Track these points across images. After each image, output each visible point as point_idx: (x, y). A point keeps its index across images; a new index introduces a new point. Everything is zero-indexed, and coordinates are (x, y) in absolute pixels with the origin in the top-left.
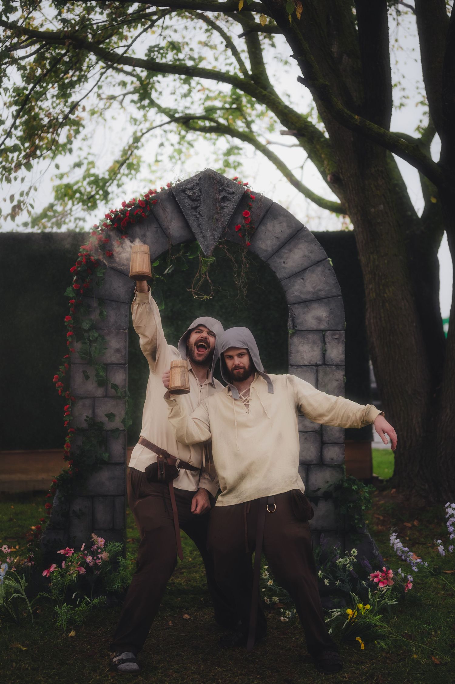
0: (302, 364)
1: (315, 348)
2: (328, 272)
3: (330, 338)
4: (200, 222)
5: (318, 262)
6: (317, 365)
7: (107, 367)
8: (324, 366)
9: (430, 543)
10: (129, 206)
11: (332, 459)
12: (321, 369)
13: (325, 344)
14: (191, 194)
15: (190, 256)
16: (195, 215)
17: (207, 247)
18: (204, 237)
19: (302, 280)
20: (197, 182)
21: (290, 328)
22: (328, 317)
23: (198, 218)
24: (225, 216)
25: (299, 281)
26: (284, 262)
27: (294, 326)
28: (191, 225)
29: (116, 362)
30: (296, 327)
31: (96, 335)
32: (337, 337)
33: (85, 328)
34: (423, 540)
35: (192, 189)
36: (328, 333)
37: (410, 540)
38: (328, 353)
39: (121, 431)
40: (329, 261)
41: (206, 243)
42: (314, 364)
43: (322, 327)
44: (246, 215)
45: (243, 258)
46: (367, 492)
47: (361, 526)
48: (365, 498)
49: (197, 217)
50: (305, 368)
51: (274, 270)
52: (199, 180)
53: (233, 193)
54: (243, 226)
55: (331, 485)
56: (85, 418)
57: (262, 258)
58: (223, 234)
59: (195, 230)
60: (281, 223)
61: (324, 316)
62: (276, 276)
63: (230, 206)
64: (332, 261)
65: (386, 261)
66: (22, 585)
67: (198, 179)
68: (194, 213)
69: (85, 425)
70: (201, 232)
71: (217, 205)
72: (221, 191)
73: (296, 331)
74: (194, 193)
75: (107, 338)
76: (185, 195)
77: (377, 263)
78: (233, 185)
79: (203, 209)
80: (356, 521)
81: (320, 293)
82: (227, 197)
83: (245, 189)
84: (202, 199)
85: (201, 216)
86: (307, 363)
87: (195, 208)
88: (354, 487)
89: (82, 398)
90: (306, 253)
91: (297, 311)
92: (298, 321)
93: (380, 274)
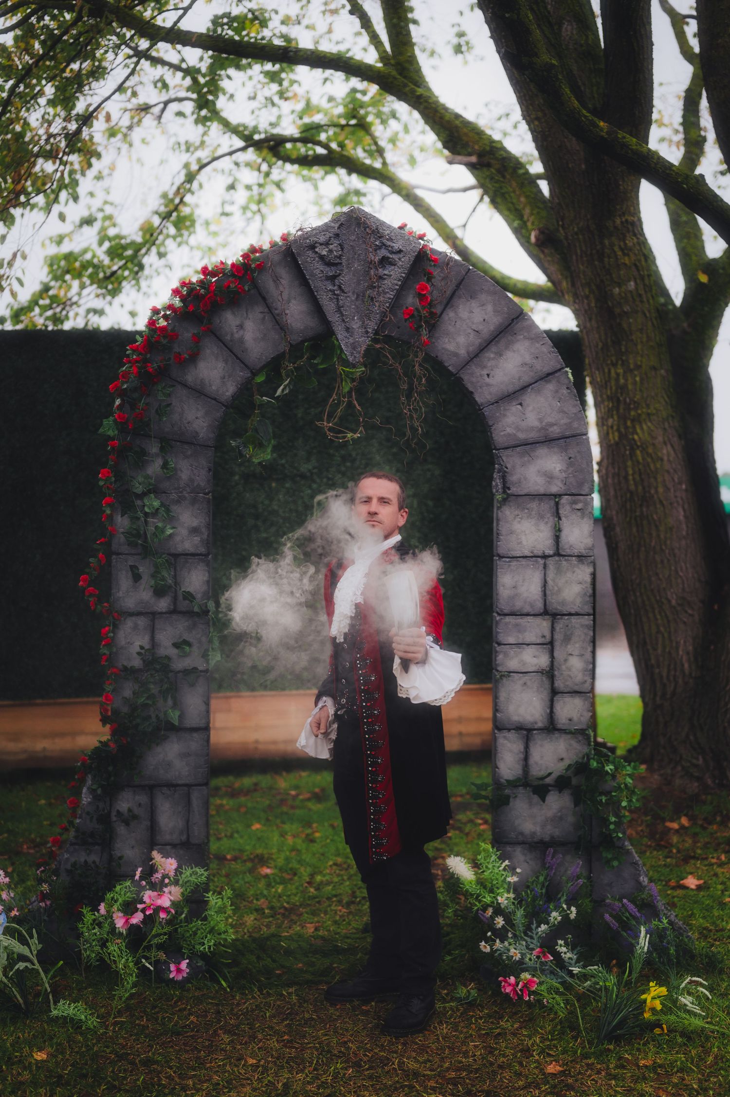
0: (518, 554)
1: (542, 526)
2: (565, 391)
3: (568, 507)
4: (341, 302)
5: (549, 375)
6: (545, 557)
7: (176, 560)
8: (557, 558)
9: (713, 858)
10: (213, 274)
11: (570, 720)
12: (551, 562)
13: (560, 518)
14: (324, 253)
15: (321, 364)
16: (333, 291)
17: (354, 347)
18: (347, 329)
19: (519, 407)
20: (336, 230)
21: (497, 491)
22: (565, 472)
23: (337, 295)
24: (386, 293)
25: (515, 408)
26: (488, 375)
27: (505, 488)
28: (324, 308)
29: (192, 550)
30: (509, 489)
31: (156, 504)
32: (579, 506)
33: (135, 491)
34: (699, 851)
35: (327, 244)
36: (565, 500)
37: (679, 851)
38: (564, 535)
39: (201, 671)
40: (567, 372)
41: (351, 340)
42: (540, 554)
43: (554, 489)
44: (423, 290)
45: (417, 367)
46: (630, 776)
47: (620, 835)
48: (626, 785)
49: (335, 294)
50: (524, 562)
51: (471, 389)
52: (339, 228)
53: (400, 251)
54: (417, 309)
55: (570, 766)
56: (138, 649)
57: (450, 368)
58: (382, 324)
59: (333, 318)
60: (483, 305)
61: (558, 469)
62: (474, 399)
63: (394, 275)
64: (572, 373)
65: (638, 379)
66: (33, 948)
67: (337, 225)
68: (330, 287)
69: (137, 663)
70: (343, 320)
71: (372, 272)
72: (380, 248)
73: (509, 495)
74: (331, 251)
75: (175, 508)
76: (313, 255)
77: (622, 381)
78: (399, 237)
79: (346, 278)
80: (612, 827)
81: (551, 429)
82: (389, 258)
83: (420, 244)
84: (344, 261)
85: (343, 291)
86: (527, 553)
87: (332, 279)
88: (609, 768)
89: (132, 614)
90: (528, 358)
91: (510, 460)
92: (513, 478)
93: (628, 400)
